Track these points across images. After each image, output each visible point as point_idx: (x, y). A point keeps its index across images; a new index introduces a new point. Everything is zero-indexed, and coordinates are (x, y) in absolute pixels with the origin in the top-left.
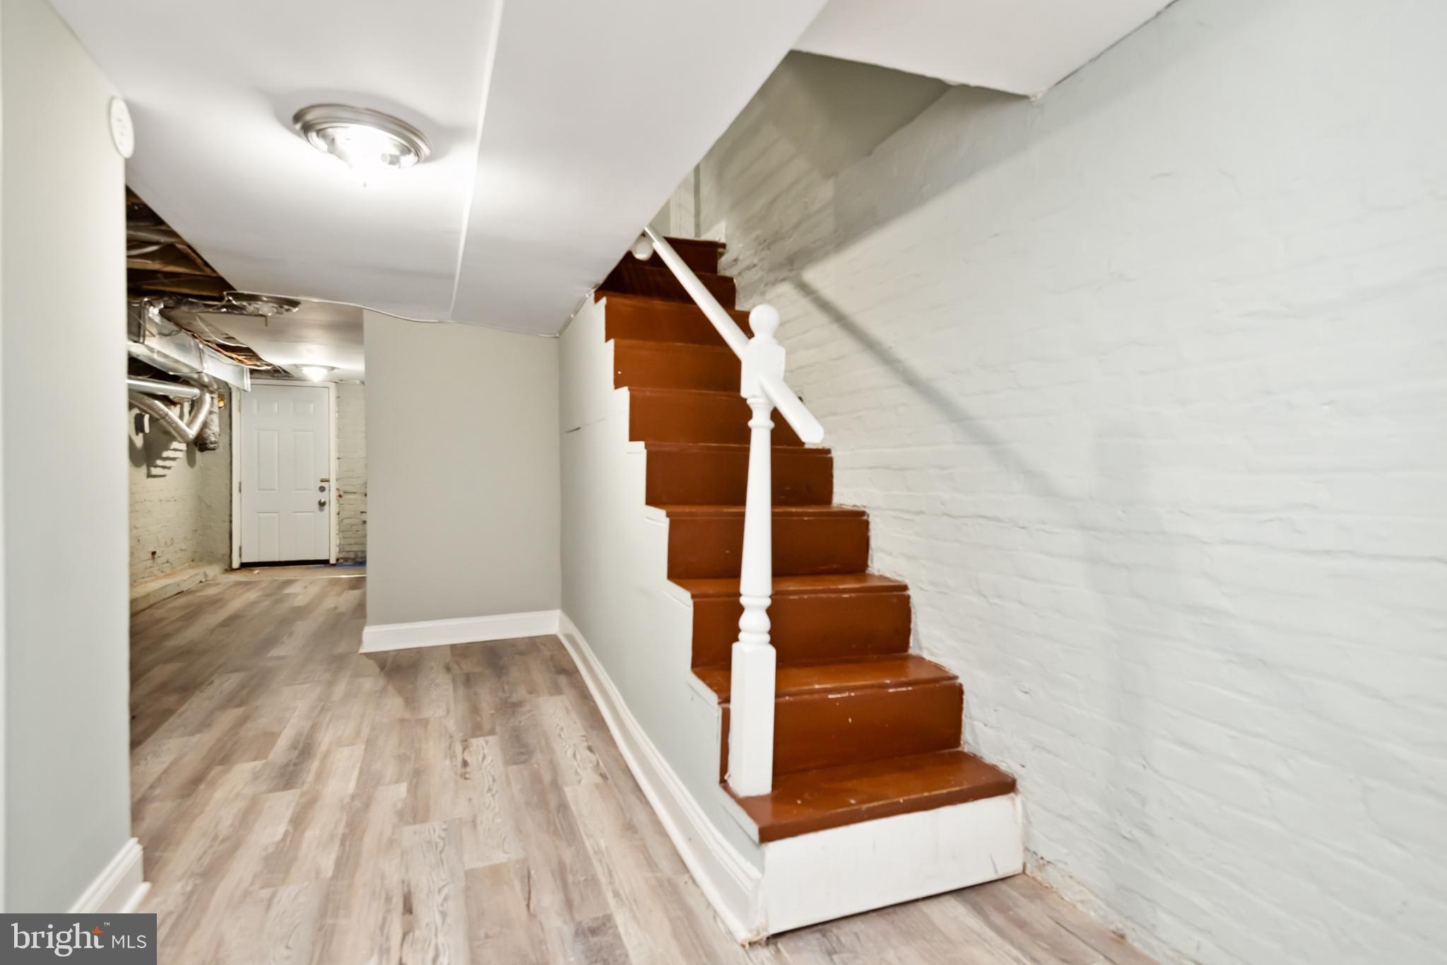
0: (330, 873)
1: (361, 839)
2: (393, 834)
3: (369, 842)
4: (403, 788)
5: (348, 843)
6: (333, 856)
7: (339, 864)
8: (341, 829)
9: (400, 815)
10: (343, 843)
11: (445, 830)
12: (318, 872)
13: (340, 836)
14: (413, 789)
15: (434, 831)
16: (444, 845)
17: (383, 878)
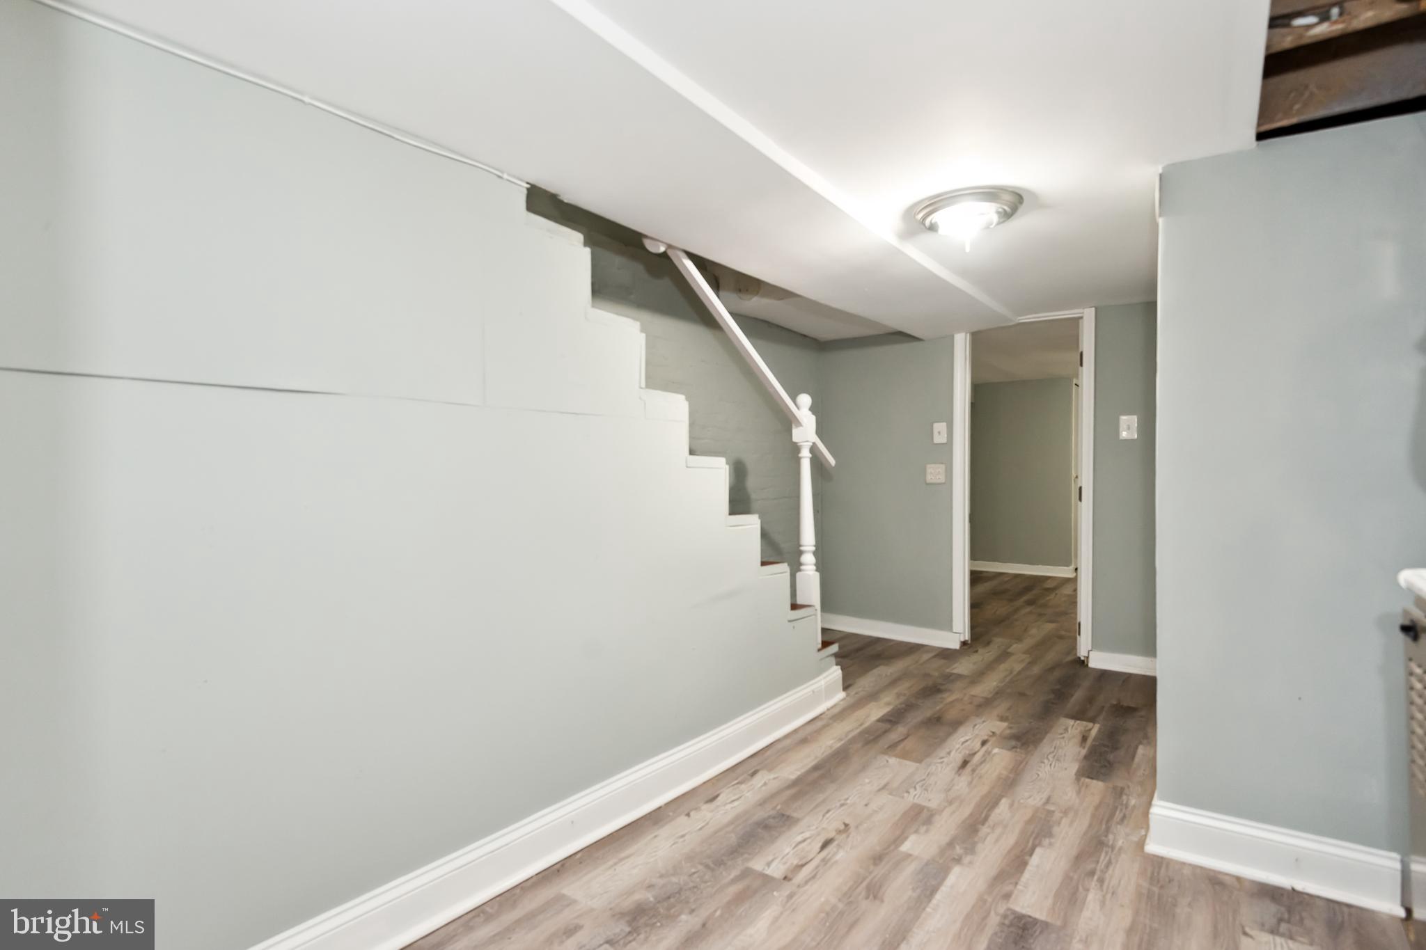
0: (1004, 801)
1: (971, 815)
2: (945, 807)
3: (967, 811)
4: (906, 847)
5: (983, 815)
6: (997, 811)
7: (996, 804)
8: (984, 830)
9: (929, 821)
10: (986, 818)
11: (908, 792)
12: (1011, 806)
13: (987, 825)
14: (899, 840)
15: (915, 795)
16: (917, 783)
17: (970, 783)
